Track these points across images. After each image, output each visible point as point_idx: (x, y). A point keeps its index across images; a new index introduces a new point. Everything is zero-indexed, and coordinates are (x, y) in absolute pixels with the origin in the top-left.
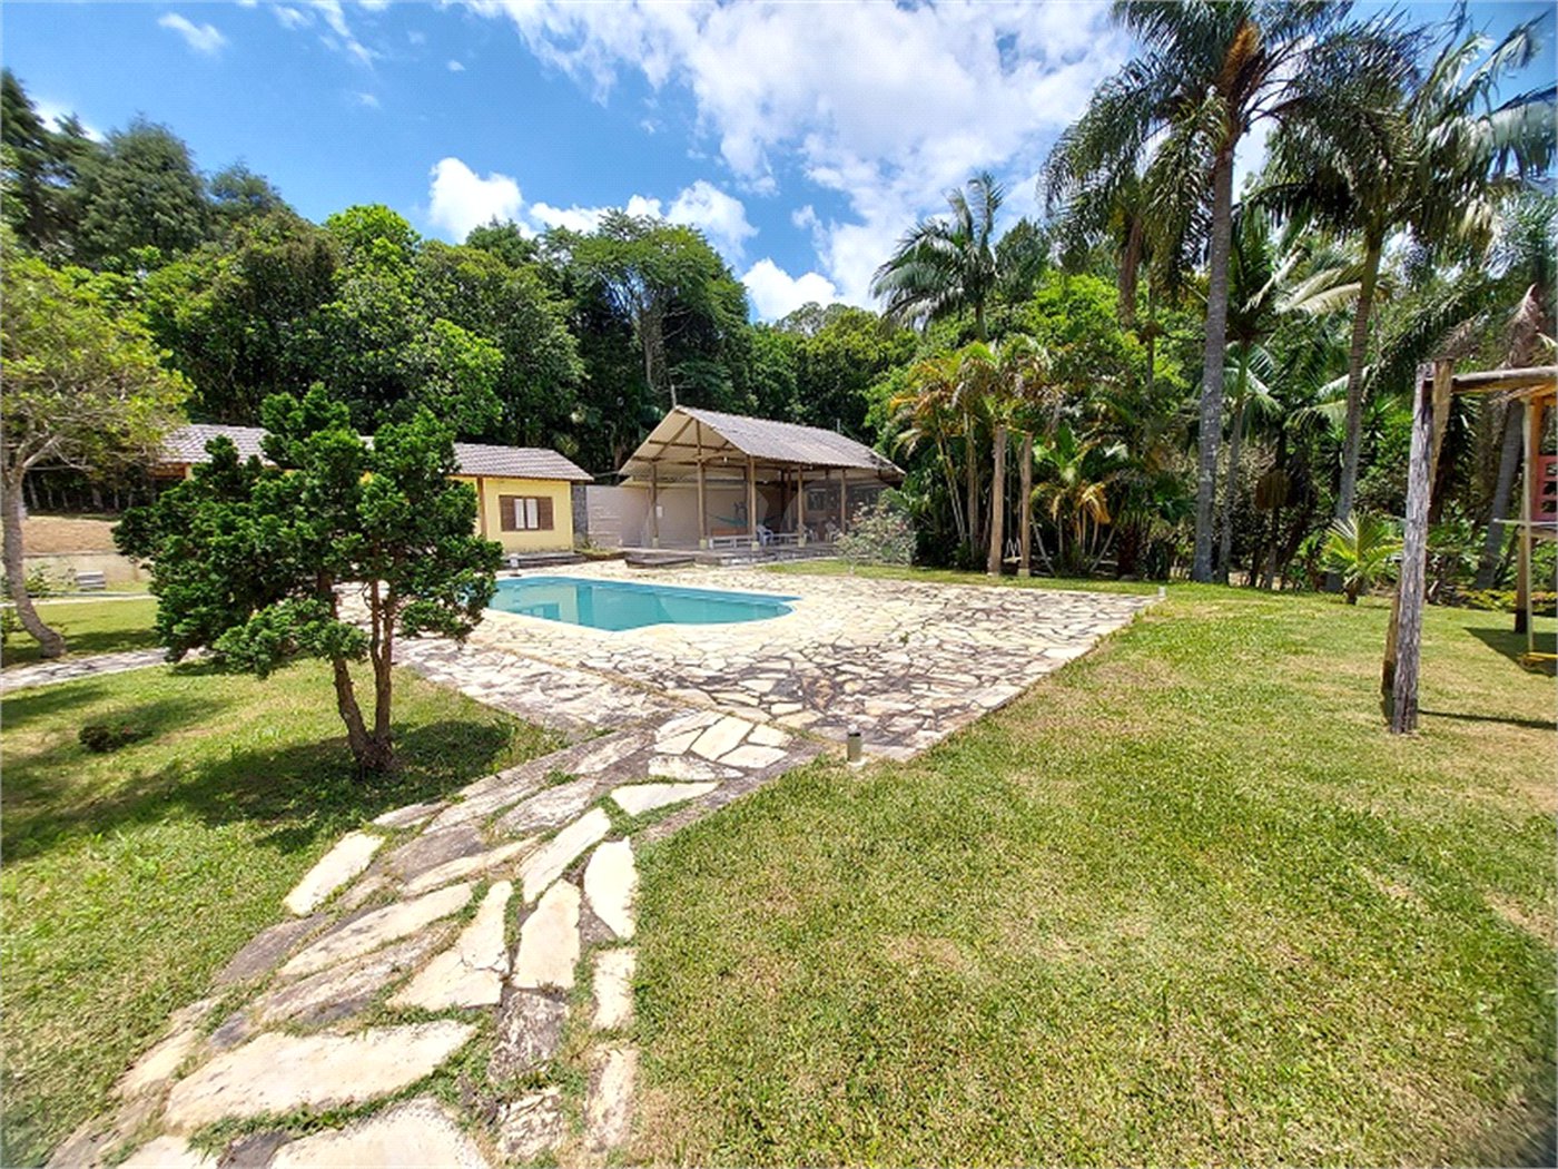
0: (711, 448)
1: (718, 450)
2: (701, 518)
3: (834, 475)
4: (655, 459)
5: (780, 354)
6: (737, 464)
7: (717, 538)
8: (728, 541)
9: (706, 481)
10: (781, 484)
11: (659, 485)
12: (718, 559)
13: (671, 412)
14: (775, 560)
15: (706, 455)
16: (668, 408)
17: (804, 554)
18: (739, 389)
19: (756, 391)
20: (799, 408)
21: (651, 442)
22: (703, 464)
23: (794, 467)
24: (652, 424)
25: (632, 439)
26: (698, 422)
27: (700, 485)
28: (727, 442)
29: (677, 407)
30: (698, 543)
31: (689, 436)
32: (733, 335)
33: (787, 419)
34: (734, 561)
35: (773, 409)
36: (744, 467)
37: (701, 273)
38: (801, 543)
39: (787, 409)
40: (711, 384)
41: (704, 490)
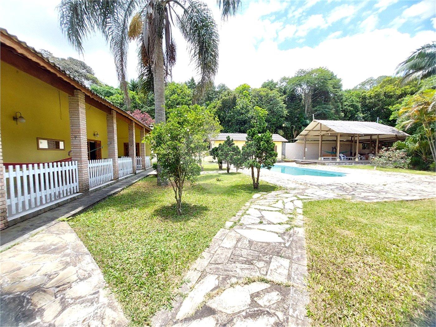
0: (325, 131)
1: (327, 131)
2: (320, 151)
3: (374, 137)
4: (306, 135)
5: (354, 98)
6: (334, 135)
7: (324, 157)
8: (329, 158)
9: (322, 141)
10: (351, 141)
11: (307, 142)
12: (324, 163)
13: (313, 121)
14: (345, 164)
15: (323, 133)
16: (311, 120)
17: (358, 163)
18: (337, 112)
19: (343, 111)
20: (361, 115)
21: (305, 130)
22: (321, 136)
23: (356, 135)
24: (306, 125)
25: (299, 130)
26: (321, 124)
27: (320, 142)
28: (330, 129)
29: (315, 120)
30: (318, 159)
31: (318, 128)
32: (336, 95)
33: (356, 120)
34: (330, 164)
35: (350, 116)
36: (337, 136)
37: (325, 79)
38: (357, 160)
39: (356, 116)
40: (326, 111)
41: (322, 143)
